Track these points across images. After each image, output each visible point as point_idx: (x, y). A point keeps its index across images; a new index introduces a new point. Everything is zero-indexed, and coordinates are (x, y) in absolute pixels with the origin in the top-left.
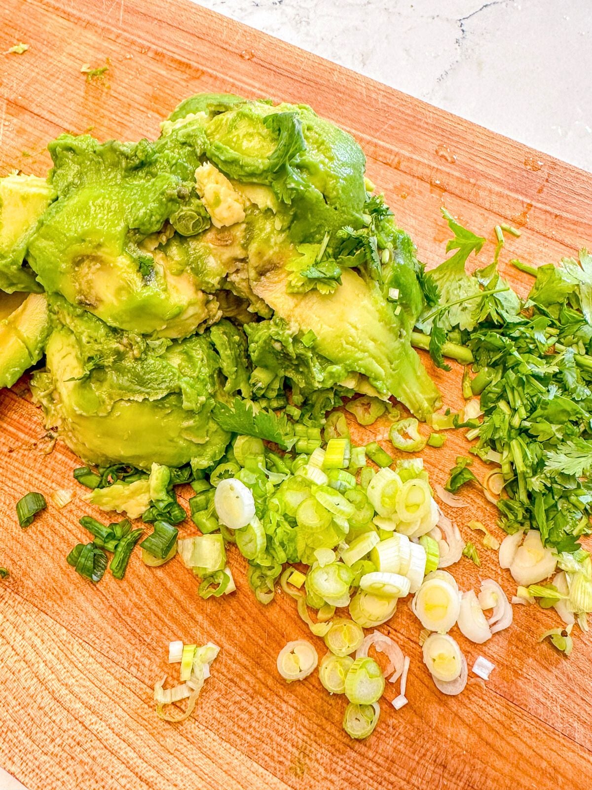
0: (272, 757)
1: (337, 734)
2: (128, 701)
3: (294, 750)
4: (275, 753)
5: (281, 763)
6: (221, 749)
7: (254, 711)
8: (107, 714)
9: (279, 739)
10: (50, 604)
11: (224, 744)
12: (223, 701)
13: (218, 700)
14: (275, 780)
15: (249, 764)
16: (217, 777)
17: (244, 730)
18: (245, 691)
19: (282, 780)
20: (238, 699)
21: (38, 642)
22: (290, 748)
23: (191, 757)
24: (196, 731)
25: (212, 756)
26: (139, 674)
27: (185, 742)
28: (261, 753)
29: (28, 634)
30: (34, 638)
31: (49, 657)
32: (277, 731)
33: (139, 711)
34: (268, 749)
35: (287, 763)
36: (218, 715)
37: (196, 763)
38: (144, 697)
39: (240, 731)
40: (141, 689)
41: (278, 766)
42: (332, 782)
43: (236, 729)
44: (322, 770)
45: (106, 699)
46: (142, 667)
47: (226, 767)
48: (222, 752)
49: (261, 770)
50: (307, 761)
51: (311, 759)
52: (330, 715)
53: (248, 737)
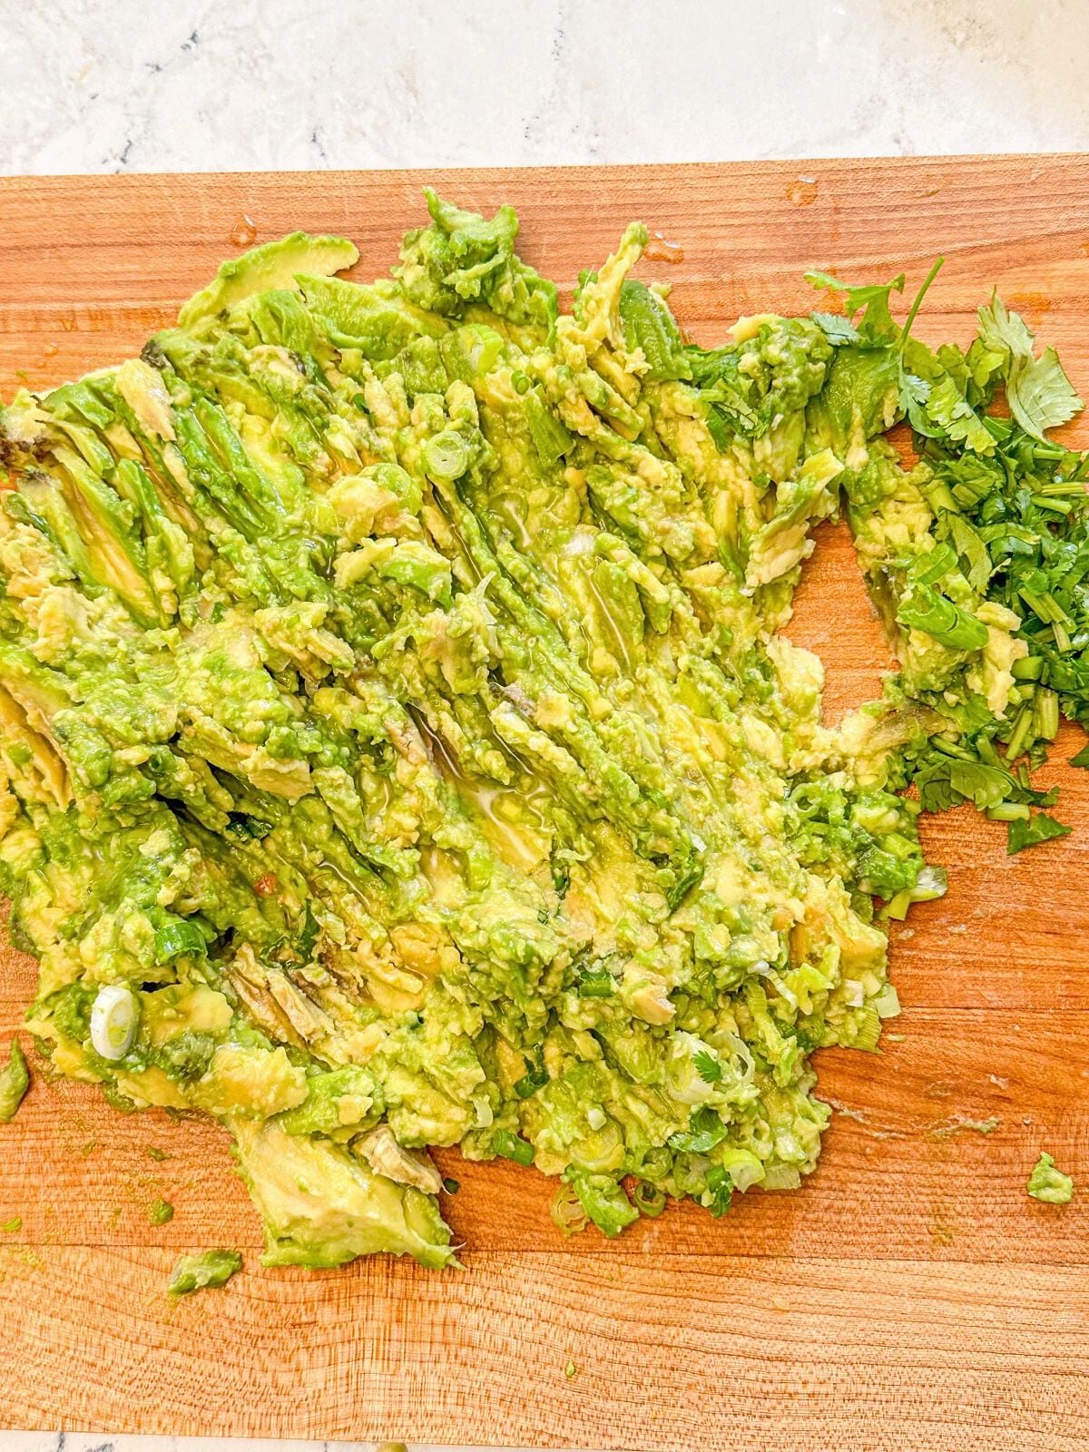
0: (906, 1243)
1: (965, 1171)
2: (698, 1286)
3: (926, 1219)
4: (907, 1236)
5: (919, 1242)
6: (842, 1270)
7: (854, 1204)
8: (684, 1316)
9: (902, 1218)
10: (527, 1236)
11: (842, 1263)
12: (811, 1216)
13: (804, 1219)
14: (924, 1264)
15: (883, 1265)
16: (856, 1303)
17: (855, 1233)
18: (830, 1188)
19: (932, 1259)
20: (827, 1202)
21: (544, 1290)
22: (921, 1220)
23: (812, 1301)
24: (801, 1269)
25: (836, 1283)
26: (692, 1248)
27: (796, 1289)
28: (890, 1247)
29: (526, 1288)
30: (537, 1288)
31: (570, 1297)
32: (895, 1211)
33: (720, 1289)
34: (895, 1236)
35: (928, 1238)
36: (815, 1236)
37: (824, 1302)
38: (715, 1270)
39: (852, 1238)
40: (706, 1264)
41: (917, 1248)
42: (990, 1227)
43: (845, 1238)
44: (970, 1221)
45: (672, 1301)
46: (690, 1239)
47: (859, 1286)
48: (844, 1273)
49: (902, 1264)
50: (949, 1222)
51: (952, 1218)
52: (944, 1154)
53: (866, 1238)
